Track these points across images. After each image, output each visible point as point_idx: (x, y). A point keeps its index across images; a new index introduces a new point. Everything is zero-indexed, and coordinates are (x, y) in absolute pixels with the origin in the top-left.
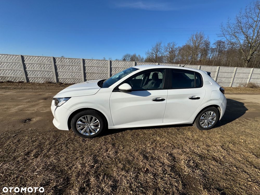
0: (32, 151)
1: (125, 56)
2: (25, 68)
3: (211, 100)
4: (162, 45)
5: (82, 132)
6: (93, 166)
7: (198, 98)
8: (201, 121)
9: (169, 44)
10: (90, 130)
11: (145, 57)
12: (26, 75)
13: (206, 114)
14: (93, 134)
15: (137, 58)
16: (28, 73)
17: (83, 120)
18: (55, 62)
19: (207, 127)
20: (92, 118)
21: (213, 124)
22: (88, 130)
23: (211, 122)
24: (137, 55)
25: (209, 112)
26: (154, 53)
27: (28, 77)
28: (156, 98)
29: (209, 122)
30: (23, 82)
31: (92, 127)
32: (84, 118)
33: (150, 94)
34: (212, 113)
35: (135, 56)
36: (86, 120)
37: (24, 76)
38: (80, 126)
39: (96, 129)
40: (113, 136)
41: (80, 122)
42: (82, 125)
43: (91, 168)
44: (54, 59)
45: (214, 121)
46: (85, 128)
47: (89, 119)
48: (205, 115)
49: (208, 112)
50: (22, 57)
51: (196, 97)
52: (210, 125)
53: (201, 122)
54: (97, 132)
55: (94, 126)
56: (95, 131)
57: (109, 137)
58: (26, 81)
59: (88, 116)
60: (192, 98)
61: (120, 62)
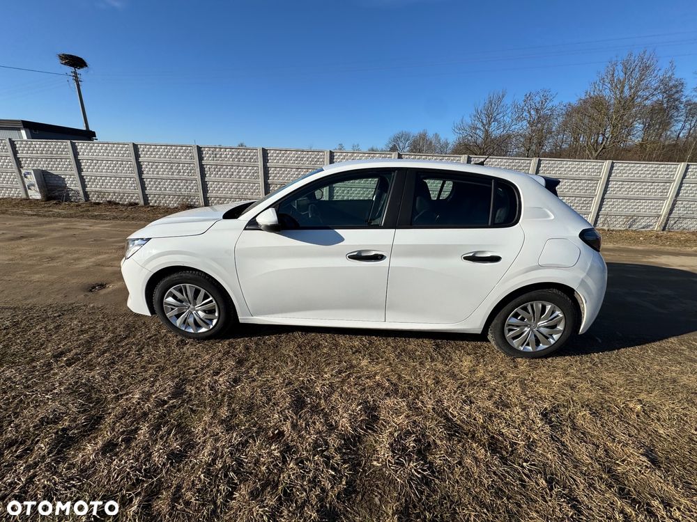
0: (70, 351)
1: (397, 139)
2: (140, 173)
3: (540, 267)
4: (508, 101)
5: (178, 322)
6: (165, 402)
7: (495, 259)
8: (510, 330)
9: (528, 98)
10: (195, 320)
11: (452, 138)
12: (143, 188)
13: (525, 309)
14: (203, 330)
15: (431, 143)
16: (147, 183)
17: (178, 294)
18: (201, 159)
19: (530, 348)
20: (197, 293)
21: (552, 341)
22: (191, 320)
23: (547, 338)
24: (430, 135)
25: (537, 306)
26: (480, 125)
27: (147, 192)
28: (360, 252)
29: (539, 336)
30: (137, 204)
31: (200, 313)
32: (180, 291)
33: (341, 239)
34: (549, 307)
35: (423, 137)
36: (183, 294)
37: (139, 191)
38: (172, 309)
39: (211, 320)
40: (252, 342)
41: (170, 300)
42: (177, 306)
43: (157, 406)
44: (199, 149)
45: (557, 332)
46: (184, 313)
47: (190, 295)
48: (523, 313)
49: (532, 306)
50: (135, 146)
51: (489, 255)
52: (542, 347)
53: (511, 333)
54: (211, 327)
55: (204, 311)
56: (207, 324)
57: (240, 344)
58: (142, 203)
59: (187, 285)
60: (473, 259)
61: (355, 155)
